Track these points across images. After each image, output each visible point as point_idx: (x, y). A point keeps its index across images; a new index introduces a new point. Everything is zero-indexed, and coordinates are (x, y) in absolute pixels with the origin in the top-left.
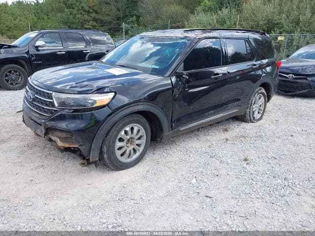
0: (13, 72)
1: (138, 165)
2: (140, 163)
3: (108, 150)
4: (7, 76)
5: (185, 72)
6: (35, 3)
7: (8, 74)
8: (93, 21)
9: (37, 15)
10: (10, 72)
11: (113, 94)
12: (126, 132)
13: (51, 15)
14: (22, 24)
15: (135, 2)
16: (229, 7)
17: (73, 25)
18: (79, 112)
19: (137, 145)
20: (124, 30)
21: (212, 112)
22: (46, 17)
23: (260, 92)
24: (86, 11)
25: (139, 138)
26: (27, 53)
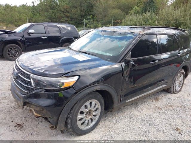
0: (13, 49)
1: (94, 131)
2: (95, 129)
3: (71, 122)
4: (9, 51)
5: (132, 59)
6: (32, 6)
7: (10, 50)
8: (66, 17)
9: (33, 13)
10: (11, 49)
11: (77, 77)
12: (86, 107)
13: (41, 13)
14: (24, 18)
15: (92, 7)
16: (151, 11)
17: (54, 19)
18: (50, 92)
19: (93, 115)
20: (84, 24)
21: (149, 88)
22: (38, 14)
23: (181, 72)
24: (62, 11)
25: (96, 110)
26: (23, 37)
